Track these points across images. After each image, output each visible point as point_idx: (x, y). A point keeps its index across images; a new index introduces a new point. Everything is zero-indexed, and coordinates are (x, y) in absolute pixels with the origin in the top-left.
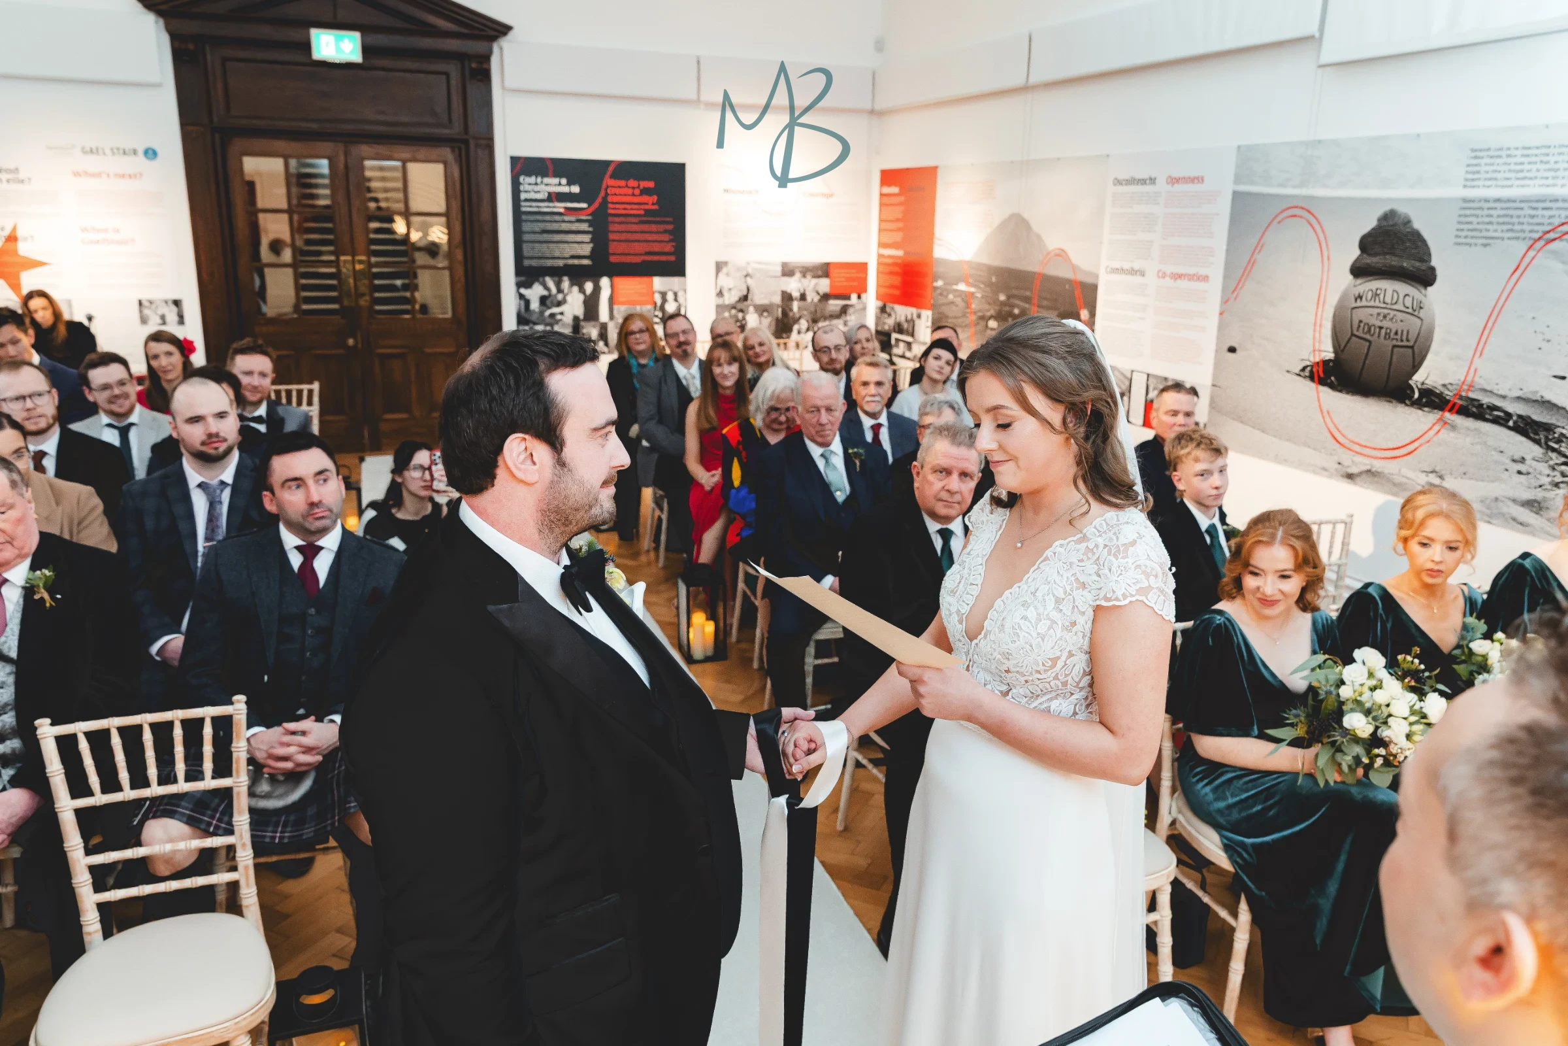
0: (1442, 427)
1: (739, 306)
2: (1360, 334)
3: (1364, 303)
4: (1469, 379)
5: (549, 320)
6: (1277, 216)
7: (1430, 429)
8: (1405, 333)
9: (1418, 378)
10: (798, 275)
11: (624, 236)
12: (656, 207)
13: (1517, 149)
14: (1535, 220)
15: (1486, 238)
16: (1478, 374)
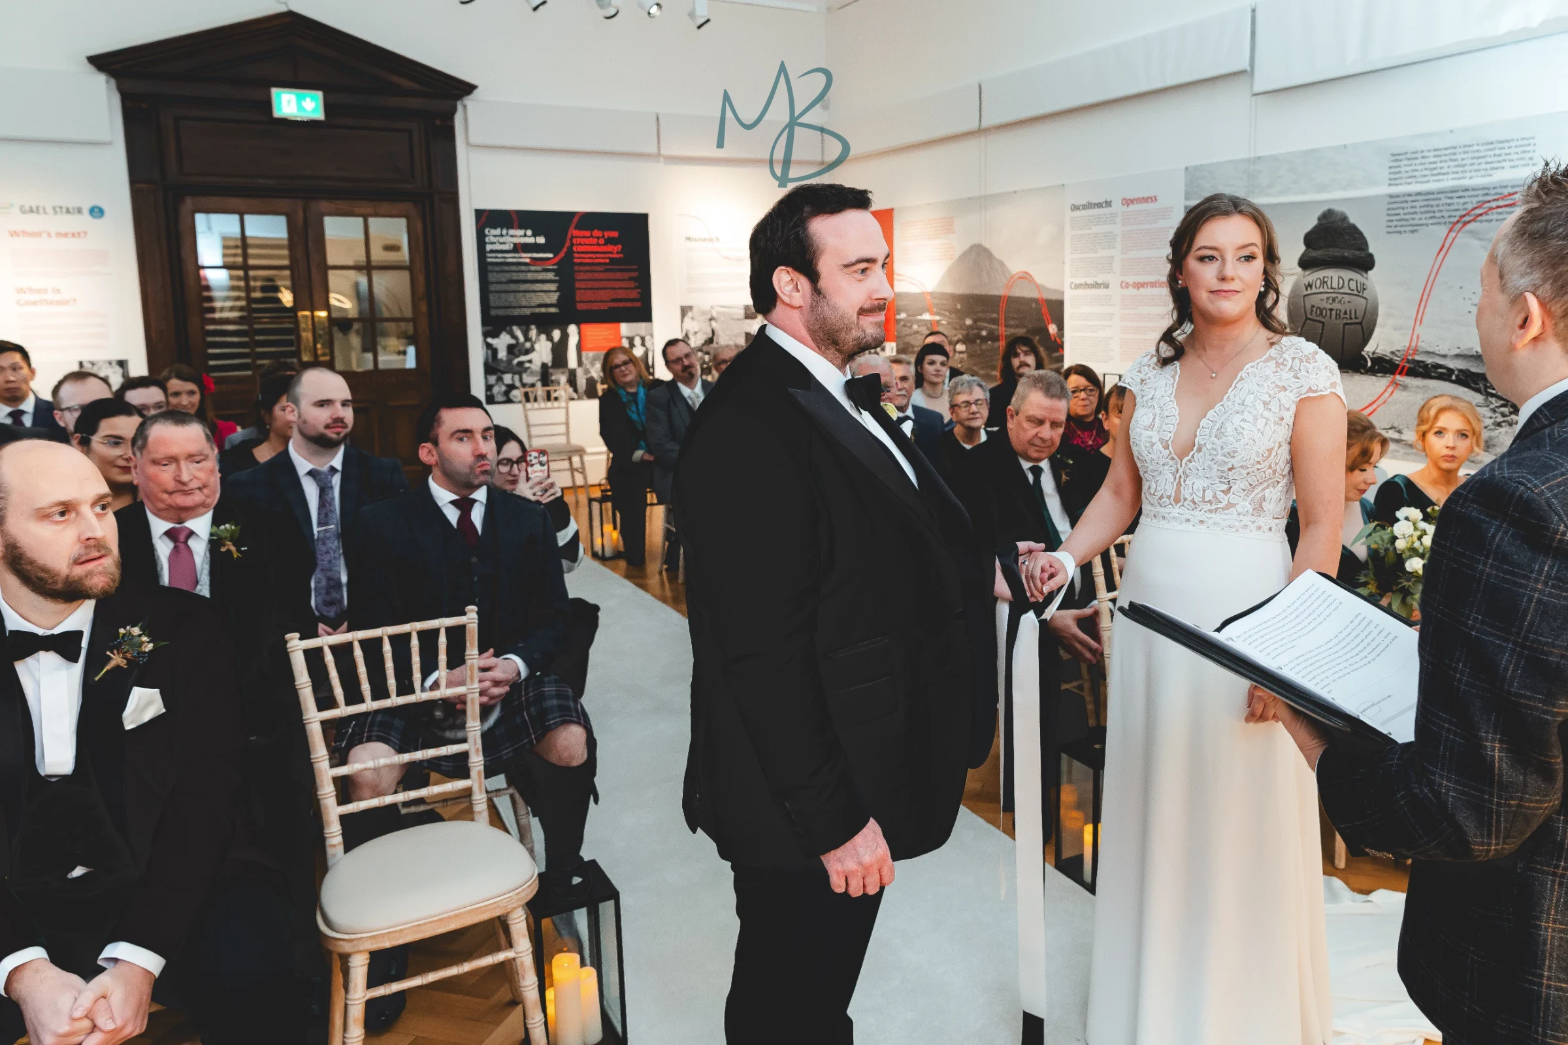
0: (1395, 388)
1: (705, 349)
2: (1314, 316)
3: (1314, 290)
4: (1413, 344)
5: (517, 369)
7: (1385, 391)
8: (1353, 312)
9: (1370, 348)
11: (590, 284)
12: (622, 256)
13: (1429, 151)
14: (1452, 207)
15: (1413, 225)
16: (1420, 340)
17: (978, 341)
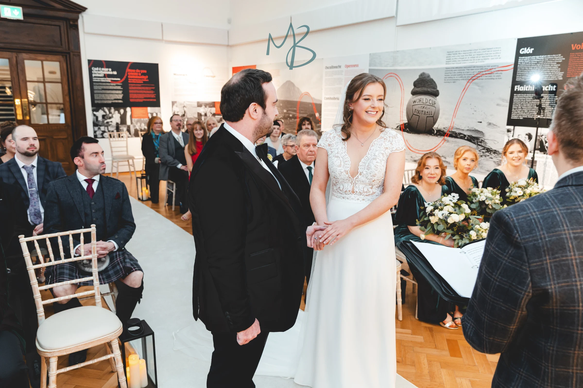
0: (444, 141)
2: (416, 114)
3: (416, 103)
4: (452, 125)
5: (106, 125)
6: (385, 77)
7: (441, 142)
8: (430, 112)
9: (436, 127)
10: (203, 107)
11: (135, 91)
12: (148, 80)
13: (461, 51)
14: (469, 73)
15: (454, 80)
16: (455, 123)
17: (289, 119)
